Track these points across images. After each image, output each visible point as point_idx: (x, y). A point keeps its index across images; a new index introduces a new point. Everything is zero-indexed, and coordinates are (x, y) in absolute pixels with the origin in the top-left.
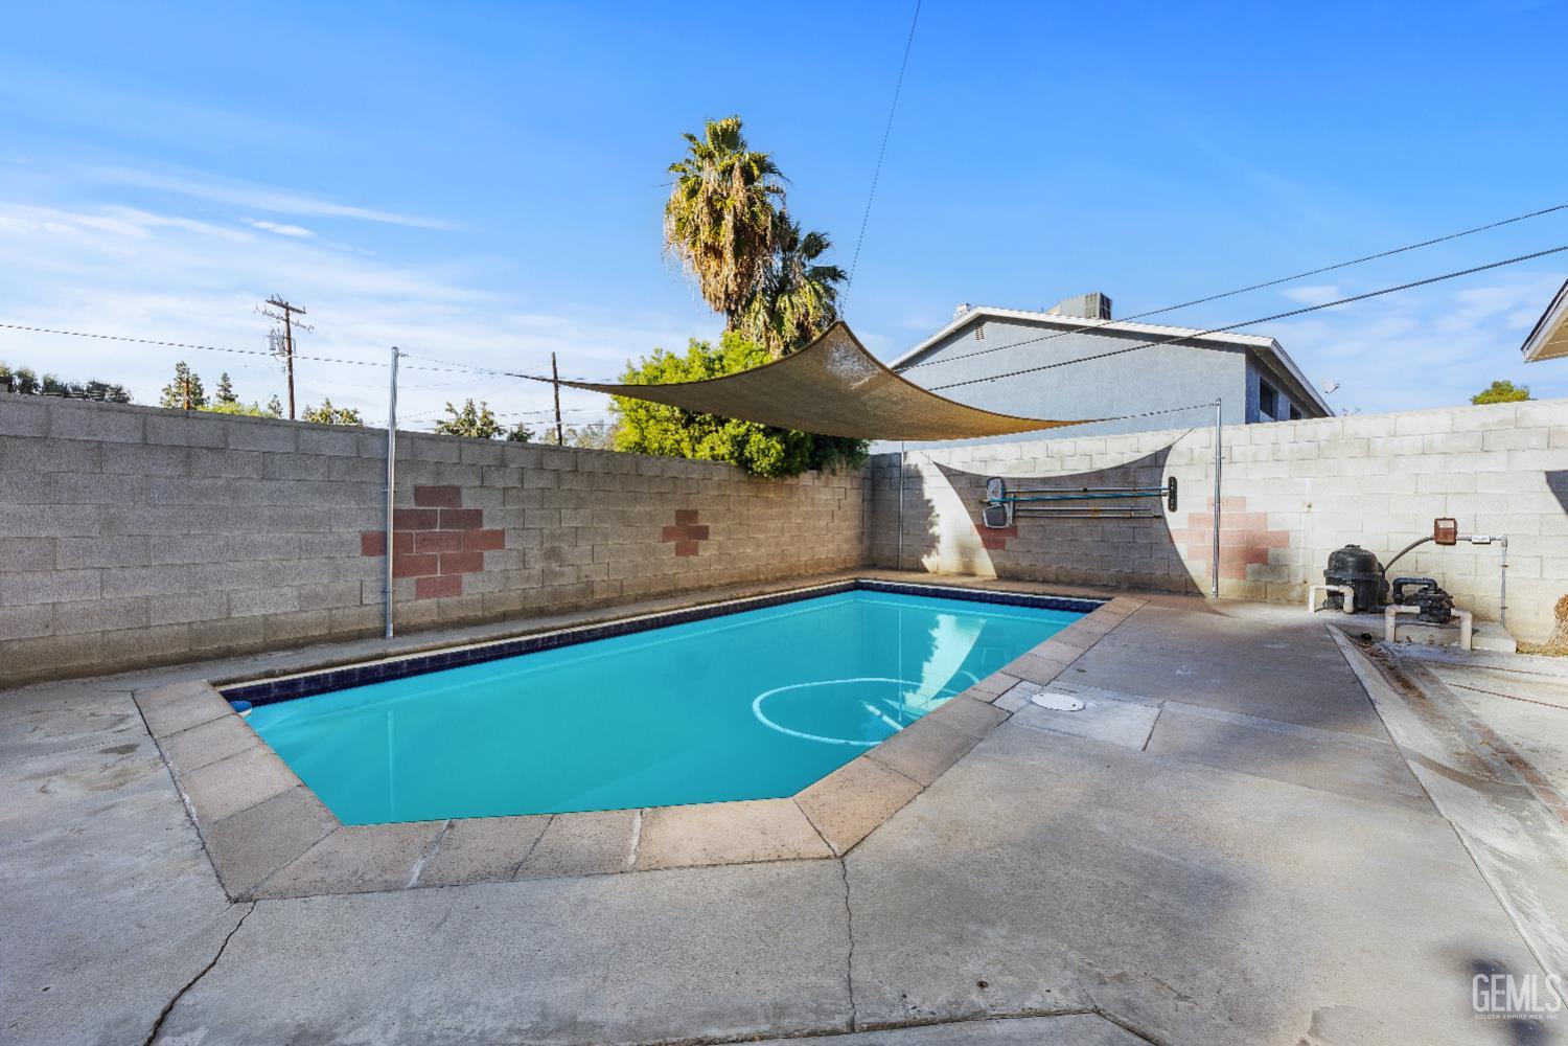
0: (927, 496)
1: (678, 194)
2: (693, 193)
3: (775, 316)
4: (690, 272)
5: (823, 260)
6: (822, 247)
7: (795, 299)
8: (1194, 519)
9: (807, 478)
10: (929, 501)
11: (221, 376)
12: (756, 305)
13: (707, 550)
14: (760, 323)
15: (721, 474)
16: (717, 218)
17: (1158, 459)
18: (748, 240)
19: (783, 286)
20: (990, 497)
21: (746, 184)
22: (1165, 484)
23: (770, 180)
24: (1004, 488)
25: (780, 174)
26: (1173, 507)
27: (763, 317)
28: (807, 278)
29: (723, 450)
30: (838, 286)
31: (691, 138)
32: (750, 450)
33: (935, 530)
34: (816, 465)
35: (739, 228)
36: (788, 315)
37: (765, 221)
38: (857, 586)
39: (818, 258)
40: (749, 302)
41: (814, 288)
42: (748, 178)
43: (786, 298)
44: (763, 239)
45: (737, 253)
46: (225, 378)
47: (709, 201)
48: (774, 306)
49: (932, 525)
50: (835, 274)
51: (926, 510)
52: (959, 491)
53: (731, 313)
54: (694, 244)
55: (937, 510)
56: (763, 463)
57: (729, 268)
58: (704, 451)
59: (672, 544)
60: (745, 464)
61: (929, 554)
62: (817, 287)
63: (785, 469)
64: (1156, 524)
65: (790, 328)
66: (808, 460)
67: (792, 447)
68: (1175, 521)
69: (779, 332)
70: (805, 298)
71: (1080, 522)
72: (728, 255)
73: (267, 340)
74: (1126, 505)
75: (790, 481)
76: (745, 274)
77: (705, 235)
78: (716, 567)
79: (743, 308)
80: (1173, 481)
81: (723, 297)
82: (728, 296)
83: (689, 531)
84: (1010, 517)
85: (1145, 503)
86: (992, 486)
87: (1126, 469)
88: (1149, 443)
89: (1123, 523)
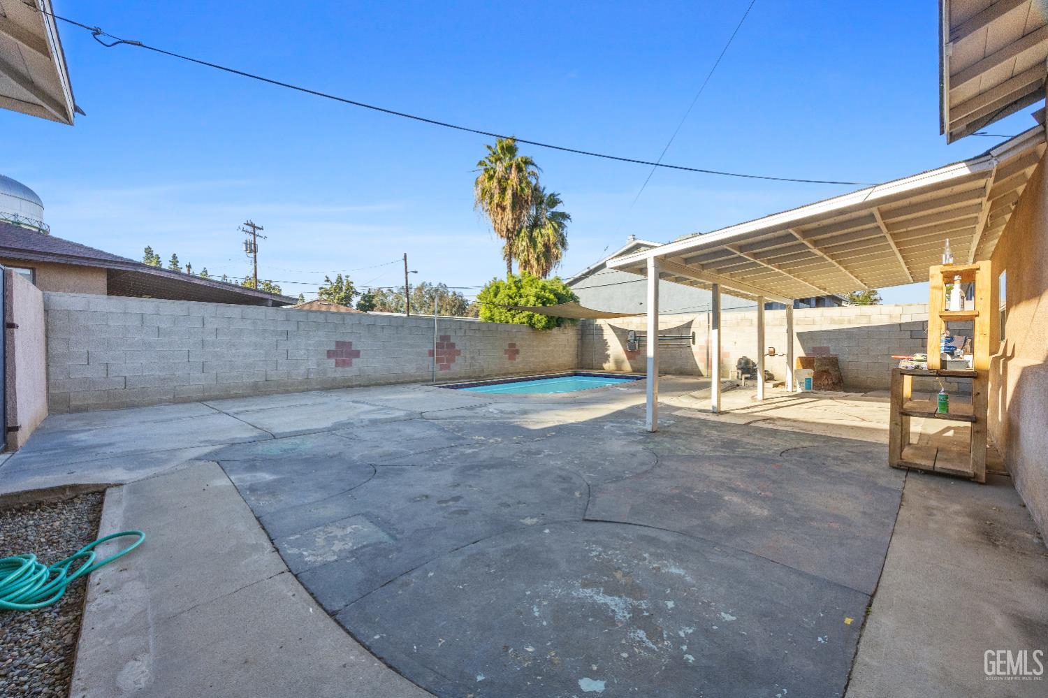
0: (605, 337)
1: (482, 176)
2: (491, 178)
3: (532, 240)
4: (488, 220)
5: (559, 208)
6: (557, 203)
7: (543, 231)
8: (701, 348)
9: (555, 331)
10: (606, 340)
11: (172, 255)
12: (522, 234)
13: (519, 358)
14: (524, 244)
15: (524, 330)
16: (503, 190)
17: (689, 325)
18: (518, 202)
19: (536, 224)
20: (629, 338)
21: (518, 172)
22: (691, 335)
23: (531, 168)
24: (635, 334)
25: (535, 166)
26: (694, 343)
27: (526, 239)
28: (549, 220)
29: (525, 320)
30: (566, 222)
31: (489, 147)
32: (535, 319)
33: (608, 352)
34: (559, 326)
35: (514, 195)
36: (539, 239)
37: (527, 191)
38: (576, 374)
39: (556, 207)
40: (519, 232)
41: (553, 226)
42: (519, 169)
43: (538, 231)
44: (526, 202)
45: (513, 208)
46: (174, 257)
47: (499, 182)
48: (532, 234)
49: (607, 350)
50: (564, 216)
51: (604, 344)
52: (618, 336)
53: (508, 238)
54: (490, 203)
55: (609, 344)
56: (539, 326)
57: (509, 214)
58: (516, 320)
59: (507, 356)
60: (532, 326)
61: (605, 363)
62: (554, 225)
63: (548, 327)
64: (688, 349)
65: (540, 246)
66: (555, 323)
67: (550, 319)
68: (695, 348)
69: (535, 250)
70: (548, 231)
71: (663, 349)
72: (508, 210)
73: (244, 245)
74: (678, 342)
75: (548, 331)
76: (517, 219)
77: (496, 199)
78: (520, 366)
79: (515, 236)
80: (694, 333)
81: (505, 230)
82: (508, 230)
83: (513, 351)
84: (637, 347)
85: (684, 342)
86: (630, 334)
87: (679, 329)
88: (686, 319)
89: (678, 349)
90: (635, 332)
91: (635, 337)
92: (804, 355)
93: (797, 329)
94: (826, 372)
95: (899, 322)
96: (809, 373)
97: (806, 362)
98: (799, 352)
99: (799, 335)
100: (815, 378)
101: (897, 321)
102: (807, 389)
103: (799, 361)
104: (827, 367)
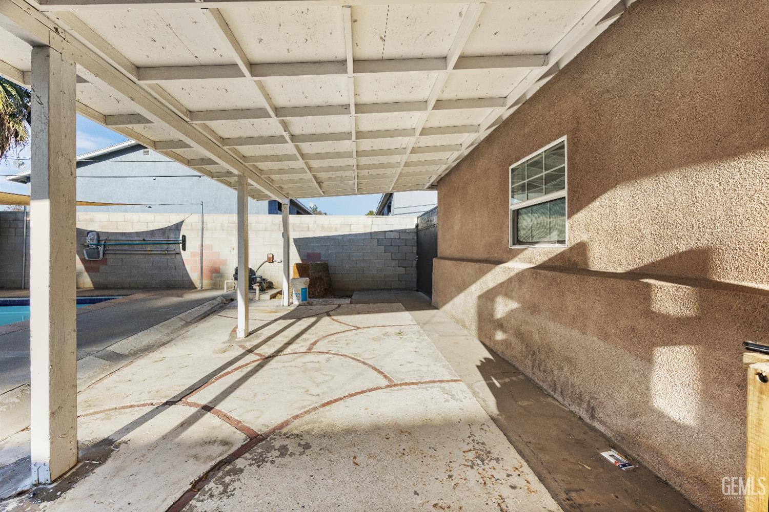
20: (89, 242)
22: (181, 238)
24: (98, 237)
26: (184, 249)
68: (185, 255)
71: (142, 256)
74: (163, 247)
80: (184, 237)
84: (101, 253)
85: (172, 247)
86: (91, 236)
87: (163, 231)
88: (173, 219)
89: (162, 257)
90: (98, 233)
91: (99, 241)
92: (299, 261)
93: (293, 235)
94: (320, 278)
95: (370, 231)
96: (303, 283)
97: (302, 269)
98: (295, 258)
99: (296, 240)
100: (310, 286)
101: (369, 231)
102: (302, 301)
103: (296, 268)
104: (320, 274)
